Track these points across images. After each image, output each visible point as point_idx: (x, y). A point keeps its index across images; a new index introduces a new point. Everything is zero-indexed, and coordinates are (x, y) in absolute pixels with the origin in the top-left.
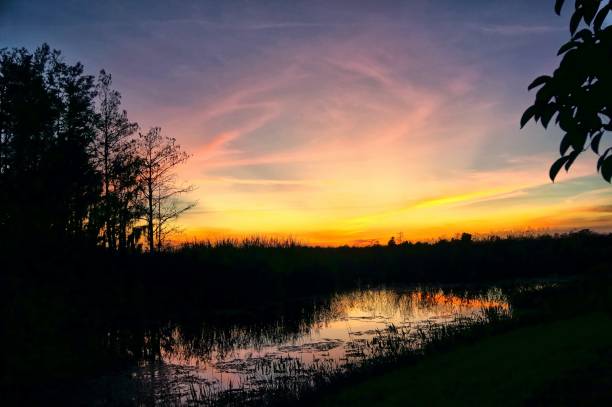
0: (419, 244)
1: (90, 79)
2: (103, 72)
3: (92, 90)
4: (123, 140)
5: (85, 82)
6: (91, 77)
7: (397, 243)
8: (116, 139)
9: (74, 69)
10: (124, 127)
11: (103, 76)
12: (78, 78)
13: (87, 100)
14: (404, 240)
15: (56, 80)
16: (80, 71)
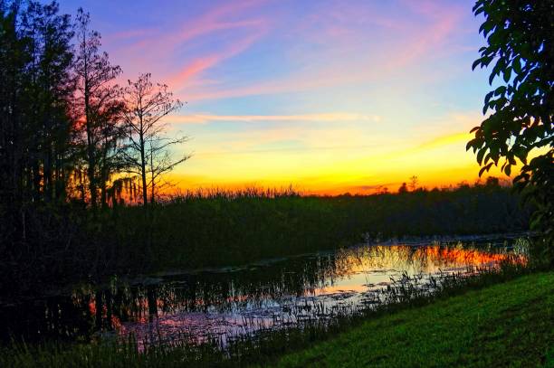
0: (435, 190)
1: (66, 18)
2: (81, 10)
3: (69, 30)
4: (104, 85)
5: (62, 23)
6: (66, 16)
7: (410, 189)
8: (95, 83)
9: (49, 8)
10: (105, 71)
11: (80, 15)
12: (53, 17)
13: (65, 41)
14: (417, 187)
15: (30, 21)
16: (56, 10)
